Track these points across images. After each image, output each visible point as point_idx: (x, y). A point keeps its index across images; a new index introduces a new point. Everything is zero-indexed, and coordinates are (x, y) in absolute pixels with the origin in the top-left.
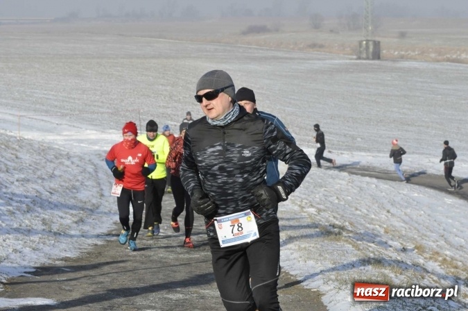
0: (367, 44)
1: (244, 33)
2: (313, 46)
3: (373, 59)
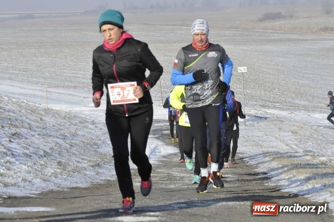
1: (261, 20)
2: (325, 29)
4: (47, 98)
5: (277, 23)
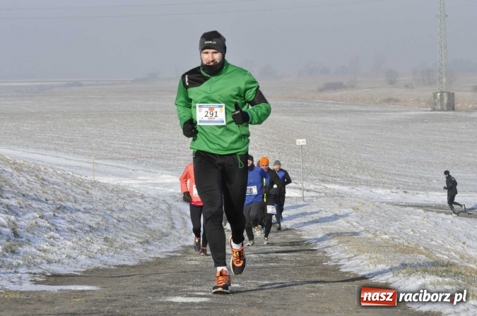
0: (441, 95)
1: (321, 90)
2: (389, 100)
3: (447, 110)
4: (94, 170)
5: (338, 94)
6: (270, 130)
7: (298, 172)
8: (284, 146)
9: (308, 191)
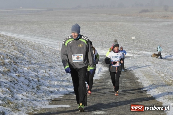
1: (140, 12)
2: (165, 17)
5: (147, 14)
6: (122, 29)
7: (132, 46)
8: (127, 36)
9: (135, 54)
